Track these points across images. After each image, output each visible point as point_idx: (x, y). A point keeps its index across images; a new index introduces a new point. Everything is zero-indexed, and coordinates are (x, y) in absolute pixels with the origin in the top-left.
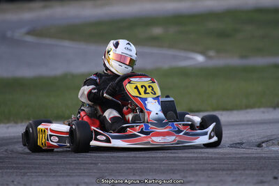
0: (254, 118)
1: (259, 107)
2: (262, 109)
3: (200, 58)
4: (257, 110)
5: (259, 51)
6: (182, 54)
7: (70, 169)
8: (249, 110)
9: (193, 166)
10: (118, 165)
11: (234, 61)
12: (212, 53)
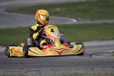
0: (92, 45)
1: (95, 40)
2: (96, 41)
3: (75, 21)
4: (94, 41)
5: (99, 18)
6: (68, 19)
7: (11, 66)
8: (91, 42)
9: (61, 64)
10: (31, 64)
11: (88, 22)
12: (79, 19)
